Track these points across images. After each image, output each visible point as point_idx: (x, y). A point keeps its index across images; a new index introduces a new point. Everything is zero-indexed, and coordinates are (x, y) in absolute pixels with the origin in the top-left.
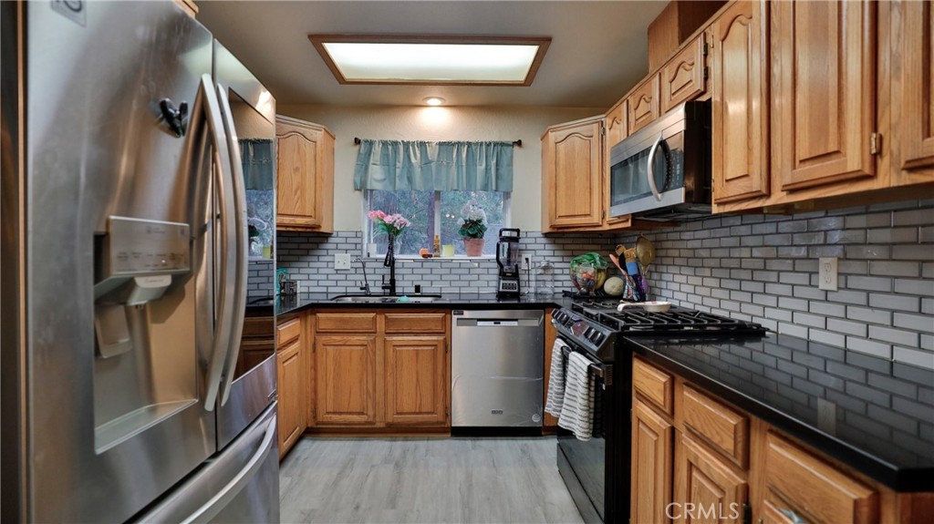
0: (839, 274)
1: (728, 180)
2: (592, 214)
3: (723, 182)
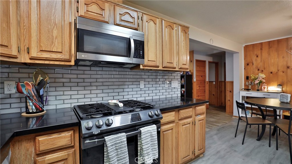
0: (144, 84)
1: (148, 61)
2: (9, 47)
3: (147, 60)
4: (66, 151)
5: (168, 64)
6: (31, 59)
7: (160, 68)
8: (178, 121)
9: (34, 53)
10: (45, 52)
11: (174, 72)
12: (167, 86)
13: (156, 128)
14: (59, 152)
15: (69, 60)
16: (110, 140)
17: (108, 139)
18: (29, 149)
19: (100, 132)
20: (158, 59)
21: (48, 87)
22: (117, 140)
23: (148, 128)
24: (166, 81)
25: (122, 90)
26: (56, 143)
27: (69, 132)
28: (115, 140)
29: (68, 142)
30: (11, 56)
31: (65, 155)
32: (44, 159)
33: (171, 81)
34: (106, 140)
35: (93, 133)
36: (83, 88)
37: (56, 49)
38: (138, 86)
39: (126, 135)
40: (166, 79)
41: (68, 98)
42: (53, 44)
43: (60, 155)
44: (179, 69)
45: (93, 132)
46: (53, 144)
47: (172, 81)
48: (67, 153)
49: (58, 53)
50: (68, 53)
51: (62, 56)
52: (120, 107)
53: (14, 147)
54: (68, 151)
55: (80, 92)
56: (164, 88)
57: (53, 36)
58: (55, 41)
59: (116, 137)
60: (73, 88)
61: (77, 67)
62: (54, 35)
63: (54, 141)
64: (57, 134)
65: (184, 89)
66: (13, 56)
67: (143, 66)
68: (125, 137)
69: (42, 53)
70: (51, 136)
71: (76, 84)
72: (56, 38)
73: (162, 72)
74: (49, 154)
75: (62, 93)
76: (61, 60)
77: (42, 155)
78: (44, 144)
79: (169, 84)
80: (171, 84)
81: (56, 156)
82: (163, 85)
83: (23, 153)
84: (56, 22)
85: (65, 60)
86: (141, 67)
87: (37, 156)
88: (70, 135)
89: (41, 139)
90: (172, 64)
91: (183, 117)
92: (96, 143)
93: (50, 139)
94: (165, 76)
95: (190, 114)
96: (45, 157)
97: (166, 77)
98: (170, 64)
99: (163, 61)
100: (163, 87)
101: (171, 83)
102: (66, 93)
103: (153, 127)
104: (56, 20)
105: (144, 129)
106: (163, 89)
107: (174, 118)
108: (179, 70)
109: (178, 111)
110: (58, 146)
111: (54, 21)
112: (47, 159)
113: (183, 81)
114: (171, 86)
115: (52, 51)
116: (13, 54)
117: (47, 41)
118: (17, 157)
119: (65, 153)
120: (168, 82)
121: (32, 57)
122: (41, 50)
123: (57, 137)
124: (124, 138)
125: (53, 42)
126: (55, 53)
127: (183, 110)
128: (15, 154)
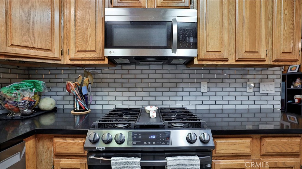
0: (208, 87)
1: (208, 51)
2: (53, 50)
3: (205, 51)
4: (79, 160)
5: (247, 54)
6: (71, 60)
7: (232, 62)
8: (259, 157)
9: (73, 55)
10: (81, 52)
11: (266, 69)
12: (251, 91)
13: (198, 163)
14: (74, 159)
15: (102, 59)
16: (117, 164)
17: (114, 162)
18: (49, 147)
19: (104, 149)
20: (226, 48)
21: (90, 87)
22: (126, 166)
23: (182, 160)
24: (248, 83)
25: (174, 94)
26: (70, 149)
27: (83, 139)
28: (123, 166)
29: (81, 150)
30: (54, 58)
31: (78, 164)
32: (59, 162)
33: (259, 83)
34: (111, 162)
35: (97, 149)
36: (127, 90)
37: (90, 48)
38: (198, 89)
39: (141, 162)
40: (250, 80)
41: (113, 100)
42: (88, 43)
43: (73, 162)
44: (273, 61)
45: (96, 147)
46: (67, 149)
47: (261, 83)
48: (79, 163)
49: (92, 52)
50: (101, 51)
51: (95, 54)
52: (151, 117)
53: (39, 142)
54: (81, 160)
55: (124, 94)
56: (244, 94)
57: (87, 35)
58: (89, 40)
59: (126, 162)
60: (118, 89)
61: (122, 66)
62: (89, 34)
63: (68, 146)
64: (71, 139)
65: (300, 96)
66: (56, 59)
67: (198, 60)
68: (138, 165)
69: (79, 54)
70: (66, 140)
71: (120, 85)
72: (90, 36)
73: (240, 69)
74: (65, 158)
75: (107, 94)
76: (94, 59)
77: (59, 157)
78: (59, 147)
79: (255, 88)
80: (259, 87)
81: (69, 162)
82: (243, 89)
83: (45, 151)
84: (90, 20)
85: (98, 59)
86: (196, 62)
87: (55, 157)
88: (83, 143)
89: (57, 140)
90: (256, 54)
91: (272, 151)
92: (101, 162)
93: (64, 142)
94: (247, 74)
95: (293, 150)
96: (61, 159)
97: (248, 77)
98: (251, 54)
99: (237, 50)
100: (242, 92)
101: (259, 85)
102: (111, 94)
103: (193, 160)
104: (90, 18)
105: (174, 160)
106: (242, 95)
107: (249, 150)
108: (272, 63)
109: (261, 138)
110: (71, 152)
111: (89, 19)
112: (61, 162)
113: (298, 83)
114: (259, 91)
115: (86, 50)
116: (55, 57)
117: (82, 41)
118: (41, 152)
119: (78, 161)
120: (253, 85)
121: (71, 58)
122: (78, 51)
123: (70, 142)
124: (136, 165)
125: (87, 42)
126: (90, 52)
127: (274, 139)
128: (40, 149)
